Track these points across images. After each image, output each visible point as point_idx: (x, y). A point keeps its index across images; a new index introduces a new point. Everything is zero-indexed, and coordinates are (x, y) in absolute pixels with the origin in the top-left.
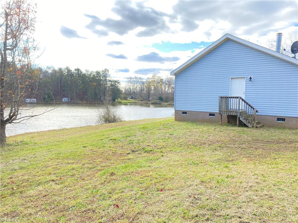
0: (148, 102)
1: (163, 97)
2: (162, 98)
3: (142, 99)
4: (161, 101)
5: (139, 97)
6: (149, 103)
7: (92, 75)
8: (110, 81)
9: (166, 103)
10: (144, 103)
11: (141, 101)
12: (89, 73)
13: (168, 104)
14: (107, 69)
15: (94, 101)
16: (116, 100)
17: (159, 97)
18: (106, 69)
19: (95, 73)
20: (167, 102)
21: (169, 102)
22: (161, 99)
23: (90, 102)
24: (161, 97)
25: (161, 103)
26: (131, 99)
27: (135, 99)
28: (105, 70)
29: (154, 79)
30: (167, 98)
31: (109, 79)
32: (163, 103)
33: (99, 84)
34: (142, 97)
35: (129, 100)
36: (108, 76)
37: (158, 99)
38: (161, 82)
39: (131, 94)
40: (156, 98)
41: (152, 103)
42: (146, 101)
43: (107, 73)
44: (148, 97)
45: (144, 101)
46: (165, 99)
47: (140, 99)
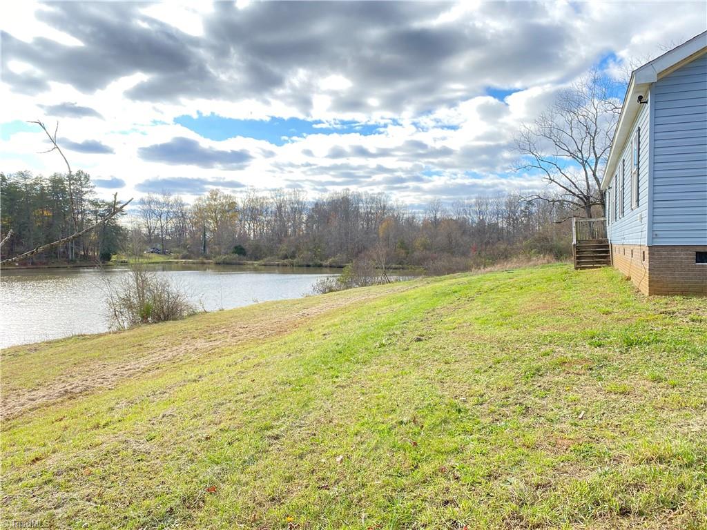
0: (206, 261)
1: (246, 246)
2: (242, 249)
3: (185, 252)
4: (241, 257)
5: (173, 247)
6: (209, 263)
7: (38, 187)
8: (94, 203)
9: (255, 260)
10: (194, 263)
11: (184, 258)
12: (29, 182)
13: (263, 263)
14: (85, 172)
15: (45, 261)
16: (114, 258)
17: (236, 248)
18: (79, 171)
19: (48, 182)
20: (257, 259)
21: (265, 260)
22: (240, 250)
23: (33, 264)
24: (240, 246)
25: (241, 262)
26: (151, 255)
27: (164, 253)
28: (77, 175)
29: (215, 200)
30: (257, 248)
31: (91, 198)
32: (249, 262)
33: (60, 214)
34: (185, 247)
35: (149, 258)
36: (87, 192)
37: (233, 253)
38: (231, 210)
39: (150, 241)
40: (224, 249)
41: (218, 264)
42: (198, 257)
43: (83, 182)
44: (205, 247)
45: (195, 259)
46: (251, 251)
47: (179, 253)
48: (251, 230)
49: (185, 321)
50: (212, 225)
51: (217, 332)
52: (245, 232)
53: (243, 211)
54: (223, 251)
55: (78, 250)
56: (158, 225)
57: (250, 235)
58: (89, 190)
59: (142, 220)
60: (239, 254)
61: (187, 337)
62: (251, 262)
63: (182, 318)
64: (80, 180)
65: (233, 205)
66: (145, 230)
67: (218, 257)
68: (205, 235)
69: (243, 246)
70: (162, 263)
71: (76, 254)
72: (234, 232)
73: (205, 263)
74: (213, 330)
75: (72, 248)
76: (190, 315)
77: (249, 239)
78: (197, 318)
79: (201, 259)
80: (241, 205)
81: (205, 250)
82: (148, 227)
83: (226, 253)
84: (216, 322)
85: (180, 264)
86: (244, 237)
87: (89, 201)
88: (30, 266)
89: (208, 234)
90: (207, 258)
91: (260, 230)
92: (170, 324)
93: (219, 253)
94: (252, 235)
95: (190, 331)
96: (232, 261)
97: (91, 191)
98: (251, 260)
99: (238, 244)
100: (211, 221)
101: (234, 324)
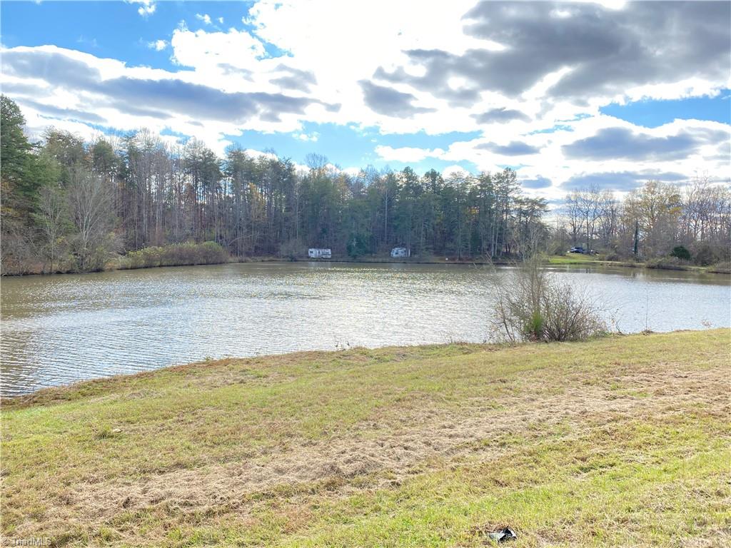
0: (635, 264)
1: (690, 248)
2: (685, 251)
3: (612, 253)
4: (683, 261)
5: (599, 247)
6: (640, 267)
7: (469, 187)
8: (518, 202)
9: (702, 266)
10: (622, 266)
11: (610, 259)
12: (460, 182)
13: (713, 270)
14: (512, 169)
15: (470, 257)
17: (676, 249)
18: (507, 171)
19: (476, 181)
20: (704, 264)
22: (681, 253)
23: (460, 259)
24: (681, 247)
25: (682, 267)
26: (576, 255)
27: (588, 253)
29: (653, 193)
30: (705, 251)
31: (516, 196)
32: (693, 268)
33: (487, 212)
34: (612, 247)
35: (570, 257)
36: (512, 190)
37: (671, 255)
38: (672, 204)
39: (575, 239)
40: (661, 251)
41: (651, 268)
42: (627, 259)
43: (510, 180)
44: (636, 248)
45: (623, 261)
46: (697, 254)
47: (606, 253)
48: (698, 230)
49: (589, 345)
50: (646, 222)
51: (629, 378)
52: (689, 232)
53: (690, 206)
54: (659, 252)
55: (500, 248)
56: (584, 223)
57: (696, 234)
58: (515, 187)
59: (567, 219)
60: (681, 256)
61: (577, 380)
62: (696, 267)
63: (584, 339)
64: (507, 177)
65: (675, 199)
66: (570, 229)
67: (651, 260)
68: (637, 233)
69: (686, 247)
70: (586, 264)
71: (499, 251)
72: (675, 231)
73: (634, 267)
74: (624, 372)
75: (494, 245)
76: (596, 337)
77: (694, 239)
78: (605, 344)
79: (631, 261)
80: (685, 199)
81: (636, 252)
82: (573, 225)
83: (663, 256)
84: (632, 356)
85: (605, 266)
86: (690, 238)
87: (513, 198)
88: (457, 261)
89: (640, 234)
90: (638, 260)
91: (711, 228)
92: (565, 347)
93: (653, 256)
94: (699, 234)
95: (587, 367)
96: (670, 265)
97: (516, 188)
98: (696, 265)
99: (679, 245)
100: (647, 219)
101: (662, 365)
